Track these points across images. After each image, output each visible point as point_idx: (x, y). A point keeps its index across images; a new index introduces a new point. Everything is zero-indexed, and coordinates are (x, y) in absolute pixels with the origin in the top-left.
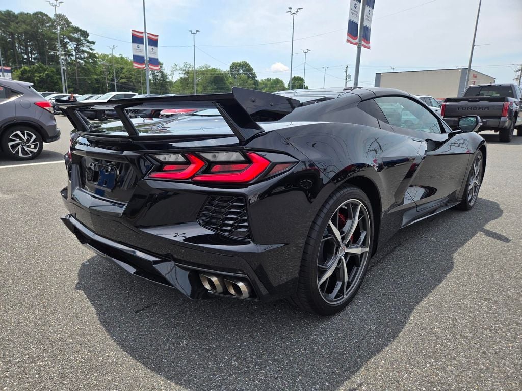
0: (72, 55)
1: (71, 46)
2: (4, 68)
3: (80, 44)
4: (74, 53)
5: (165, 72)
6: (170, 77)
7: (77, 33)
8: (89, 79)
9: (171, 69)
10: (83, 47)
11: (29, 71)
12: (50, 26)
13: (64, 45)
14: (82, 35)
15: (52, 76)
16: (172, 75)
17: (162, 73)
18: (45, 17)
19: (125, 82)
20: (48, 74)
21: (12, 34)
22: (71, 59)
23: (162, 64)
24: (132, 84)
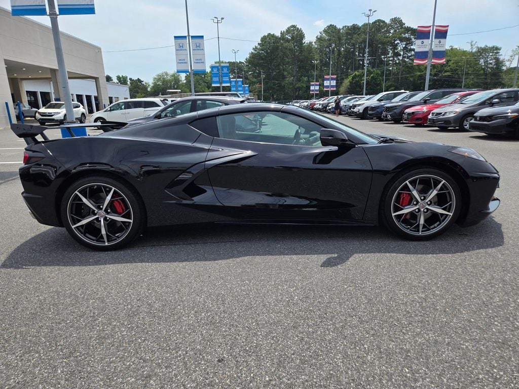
0: (400, 55)
1: (401, 46)
2: (332, 76)
3: (409, 43)
4: (402, 53)
5: (501, 58)
6: (507, 64)
7: (408, 33)
8: (412, 77)
9: (512, 54)
10: (412, 45)
11: (359, 75)
12: (385, 31)
13: (395, 47)
14: (412, 34)
15: (376, 78)
16: (511, 61)
17: (497, 60)
18: (382, 24)
19: (448, 76)
20: (373, 76)
21: (354, 45)
22: (398, 59)
23: (500, 49)
24: (456, 76)
